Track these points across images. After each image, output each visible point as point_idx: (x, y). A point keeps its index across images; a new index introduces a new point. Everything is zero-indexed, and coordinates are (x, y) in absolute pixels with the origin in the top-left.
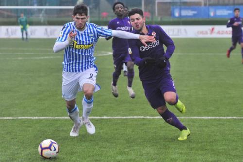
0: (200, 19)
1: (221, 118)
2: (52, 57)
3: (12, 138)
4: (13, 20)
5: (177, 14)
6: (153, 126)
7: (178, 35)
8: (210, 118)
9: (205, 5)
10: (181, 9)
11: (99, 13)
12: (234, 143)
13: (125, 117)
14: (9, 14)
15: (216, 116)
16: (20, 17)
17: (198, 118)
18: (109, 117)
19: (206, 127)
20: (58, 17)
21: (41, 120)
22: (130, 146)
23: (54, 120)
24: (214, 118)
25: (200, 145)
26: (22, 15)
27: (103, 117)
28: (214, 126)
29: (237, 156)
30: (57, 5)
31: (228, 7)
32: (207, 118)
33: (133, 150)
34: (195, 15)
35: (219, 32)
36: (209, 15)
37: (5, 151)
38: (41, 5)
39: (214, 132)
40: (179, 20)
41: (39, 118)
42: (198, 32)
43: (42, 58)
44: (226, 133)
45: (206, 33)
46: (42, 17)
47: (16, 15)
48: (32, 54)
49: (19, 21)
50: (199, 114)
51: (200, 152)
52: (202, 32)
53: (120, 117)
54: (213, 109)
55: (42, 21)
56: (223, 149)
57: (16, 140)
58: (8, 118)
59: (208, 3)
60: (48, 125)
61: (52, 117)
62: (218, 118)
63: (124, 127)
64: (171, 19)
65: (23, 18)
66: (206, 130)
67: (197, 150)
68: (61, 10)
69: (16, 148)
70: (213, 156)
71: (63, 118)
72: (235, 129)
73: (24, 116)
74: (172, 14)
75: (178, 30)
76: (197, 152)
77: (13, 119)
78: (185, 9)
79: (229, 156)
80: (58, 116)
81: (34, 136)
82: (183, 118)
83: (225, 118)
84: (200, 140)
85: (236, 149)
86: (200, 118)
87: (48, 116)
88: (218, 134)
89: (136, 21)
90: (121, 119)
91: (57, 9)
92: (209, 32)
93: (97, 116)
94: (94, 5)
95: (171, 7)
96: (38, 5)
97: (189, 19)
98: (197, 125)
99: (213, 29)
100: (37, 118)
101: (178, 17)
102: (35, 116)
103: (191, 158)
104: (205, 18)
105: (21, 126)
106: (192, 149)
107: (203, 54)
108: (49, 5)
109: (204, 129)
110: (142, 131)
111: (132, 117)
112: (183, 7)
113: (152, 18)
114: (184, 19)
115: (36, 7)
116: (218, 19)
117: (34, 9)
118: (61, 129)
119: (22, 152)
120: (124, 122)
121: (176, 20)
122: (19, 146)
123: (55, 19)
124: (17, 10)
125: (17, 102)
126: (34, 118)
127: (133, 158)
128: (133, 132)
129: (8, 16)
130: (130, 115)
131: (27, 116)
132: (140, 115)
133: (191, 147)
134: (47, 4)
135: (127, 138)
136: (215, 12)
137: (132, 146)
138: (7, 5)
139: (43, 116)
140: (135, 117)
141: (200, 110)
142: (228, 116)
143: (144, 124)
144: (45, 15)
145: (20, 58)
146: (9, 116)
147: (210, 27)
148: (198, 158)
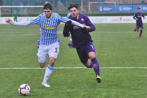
0: (114, 12)
1: (126, 68)
2: (31, 34)
3: (9, 80)
4: (9, 14)
5: (101, 10)
6: (88, 73)
7: (102, 21)
8: (119, 68)
9: (117, 5)
10: (103, 7)
11: (57, 10)
12: (133, 82)
13: (72, 68)
14: (7, 10)
15: (123, 67)
16: (13, 12)
17: (113, 68)
18: (63, 68)
19: (117, 73)
20: (34, 12)
21: (25, 69)
22: (75, 84)
23: (32, 69)
24: (122, 68)
25: (114, 83)
26: (15, 11)
27: (59, 68)
28: (122, 72)
29: (135, 89)
30: (34, 5)
31: (130, 6)
32: (118, 68)
33: (77, 86)
34: (111, 10)
35: (124, 20)
36: (119, 10)
37: (5, 87)
38: (25, 5)
39: (122, 76)
40: (102, 13)
41: (24, 68)
42: (113, 20)
43: (26, 35)
44: (129, 76)
45: (117, 20)
46: (25, 12)
47: (11, 11)
48: (20, 32)
49: (13, 14)
50: (113, 66)
51: (114, 87)
52: (115, 20)
53: (69, 68)
54: (121, 63)
55: (25, 14)
56: (126, 85)
57: (11, 81)
58: (6, 68)
59: (118, 4)
60: (29, 72)
61: (31, 68)
62: (124, 68)
63: (71, 73)
64: (97, 13)
65: (15, 12)
66: (117, 75)
67: (112, 86)
68: (36, 8)
69: (11, 85)
70: (121, 89)
71: (37, 68)
72: (133, 74)
73: (15, 67)
74: (98, 10)
75: (102, 19)
76: (112, 87)
77: (9, 69)
78: (105, 7)
79: (130, 89)
80: (34, 67)
81: (21, 79)
82: (104, 68)
83: (128, 68)
84: (114, 80)
85: (134, 85)
86: (114, 68)
87: (28, 67)
88: (124, 77)
89: (73, 12)
90: (70, 68)
91: (34, 7)
92: (119, 20)
93: (56, 67)
94: (54, 5)
95: (98, 6)
96: (23, 5)
97: (108, 13)
98: (112, 72)
99: (121, 18)
100: (23, 68)
101: (101, 12)
102: (22, 67)
103: (109, 90)
104: (117, 12)
105: (14, 73)
106: (109, 85)
107: (115, 32)
108: (29, 5)
109: (116, 74)
110: (82, 76)
111: (76, 68)
112: (104, 6)
113: (87, 12)
114: (104, 13)
115: (22, 6)
116: (124, 12)
117: (21, 7)
118: (37, 74)
119: (14, 88)
120: (71, 70)
121: (100, 13)
122: (12, 84)
123: (33, 13)
124: (11, 8)
125: (11, 59)
126: (21, 68)
127: (77, 91)
128: (77, 76)
129: (7, 12)
130: (74, 67)
131: (17, 67)
132: (80, 67)
133: (109, 84)
134: (28, 5)
135: (73, 79)
136: (122, 9)
137: (76, 84)
138: (6, 5)
139: (26, 67)
140: (77, 68)
141: (114, 63)
142: (130, 67)
143: (82, 72)
144: (27, 11)
145: (13, 35)
146: (7, 68)
147: (120, 17)
148: (113, 90)
